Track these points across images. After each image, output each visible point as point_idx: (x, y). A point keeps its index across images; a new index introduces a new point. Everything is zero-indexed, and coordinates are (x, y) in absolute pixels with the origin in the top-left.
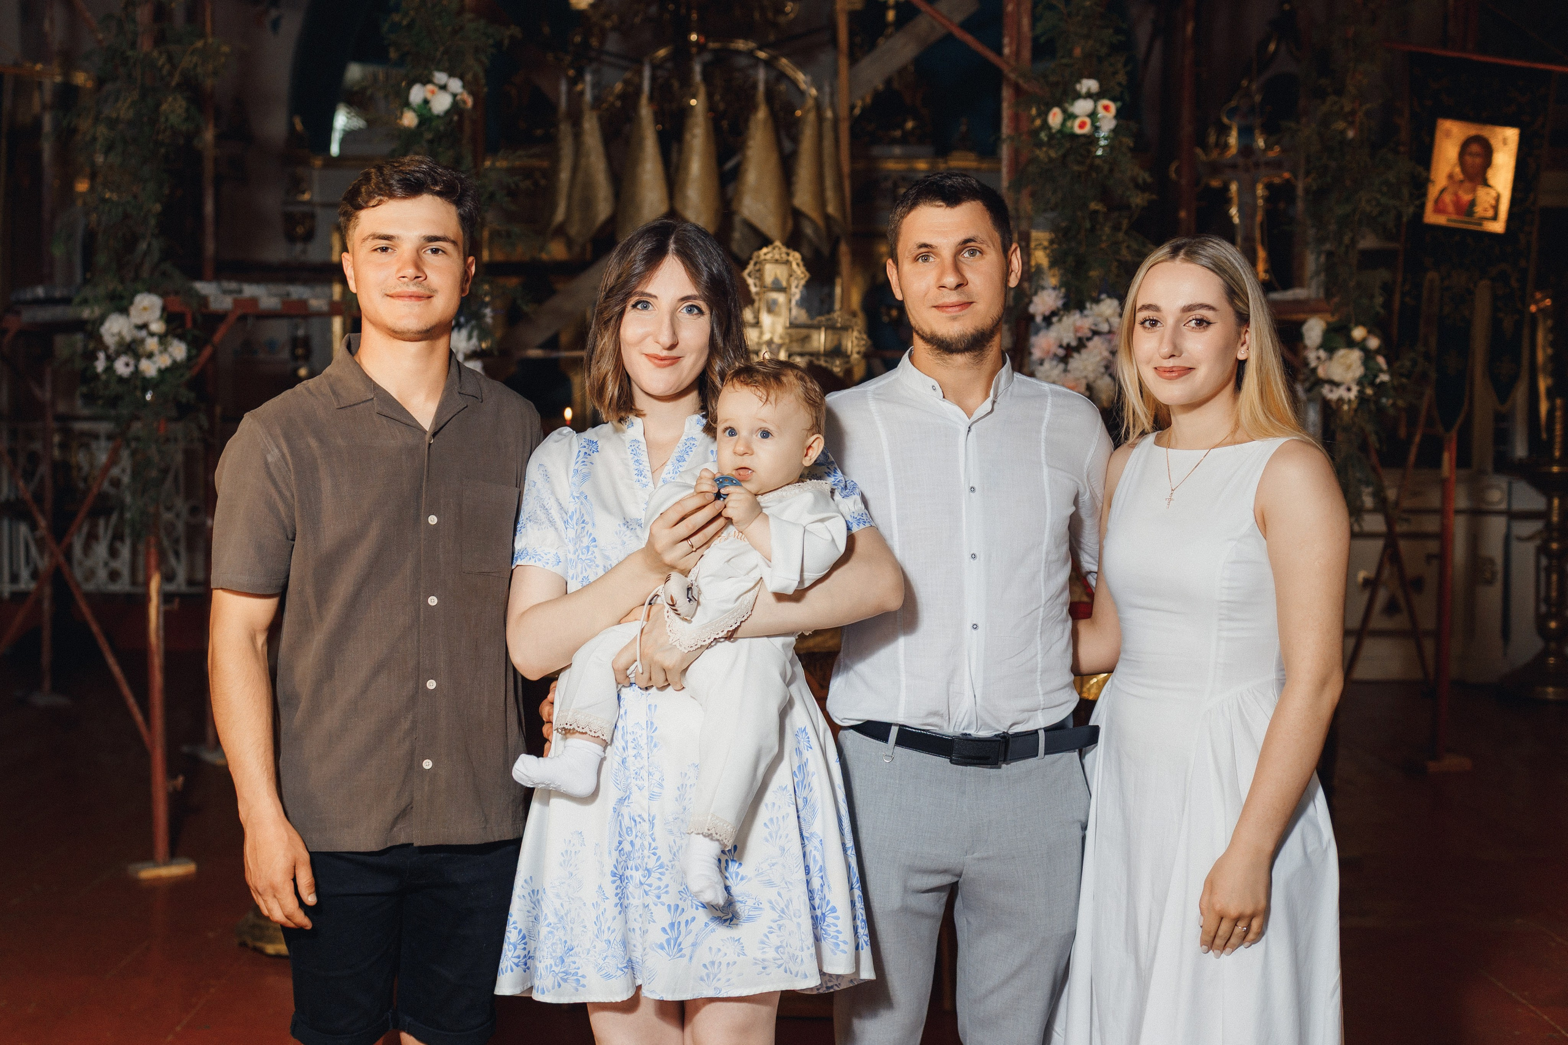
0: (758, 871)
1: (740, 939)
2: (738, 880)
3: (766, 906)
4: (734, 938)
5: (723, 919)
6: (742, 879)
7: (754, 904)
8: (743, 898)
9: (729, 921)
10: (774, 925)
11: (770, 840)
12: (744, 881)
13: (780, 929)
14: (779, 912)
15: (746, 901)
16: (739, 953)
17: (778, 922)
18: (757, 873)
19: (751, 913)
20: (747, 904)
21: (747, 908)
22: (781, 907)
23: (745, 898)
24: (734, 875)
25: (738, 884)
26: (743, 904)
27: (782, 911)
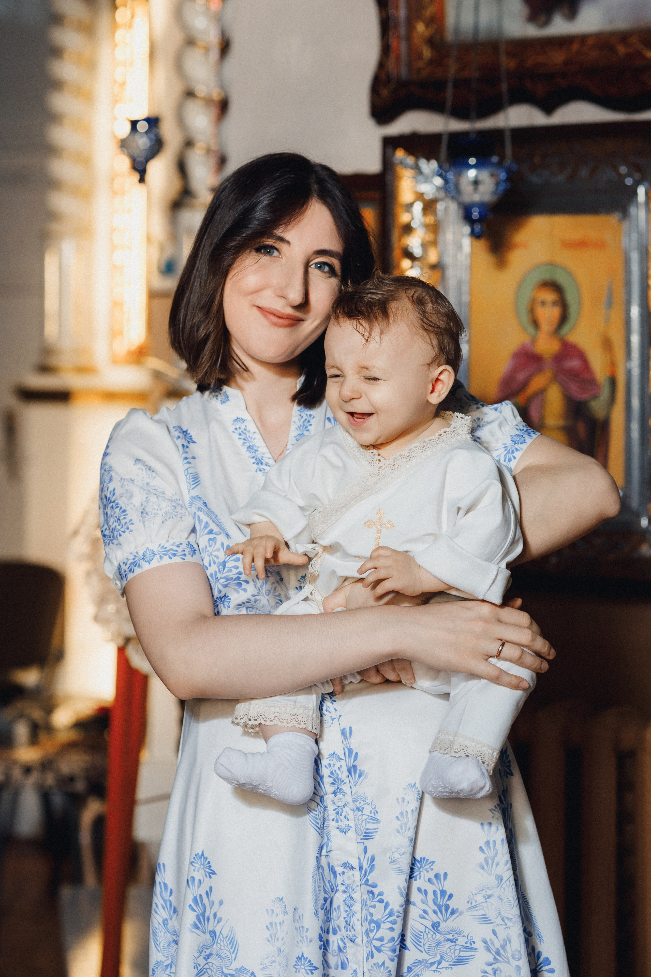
0: (471, 903)
2: (448, 915)
3: (479, 945)
5: (430, 961)
6: (453, 912)
7: (466, 943)
8: (453, 936)
9: (437, 964)
10: (489, 969)
11: (486, 867)
12: (454, 916)
13: (495, 973)
14: (494, 953)
15: (457, 940)
17: (493, 966)
18: (469, 905)
19: (462, 954)
20: (458, 943)
21: (457, 947)
22: (497, 947)
23: (456, 935)
24: (443, 908)
25: (447, 919)
26: (453, 944)
27: (498, 953)
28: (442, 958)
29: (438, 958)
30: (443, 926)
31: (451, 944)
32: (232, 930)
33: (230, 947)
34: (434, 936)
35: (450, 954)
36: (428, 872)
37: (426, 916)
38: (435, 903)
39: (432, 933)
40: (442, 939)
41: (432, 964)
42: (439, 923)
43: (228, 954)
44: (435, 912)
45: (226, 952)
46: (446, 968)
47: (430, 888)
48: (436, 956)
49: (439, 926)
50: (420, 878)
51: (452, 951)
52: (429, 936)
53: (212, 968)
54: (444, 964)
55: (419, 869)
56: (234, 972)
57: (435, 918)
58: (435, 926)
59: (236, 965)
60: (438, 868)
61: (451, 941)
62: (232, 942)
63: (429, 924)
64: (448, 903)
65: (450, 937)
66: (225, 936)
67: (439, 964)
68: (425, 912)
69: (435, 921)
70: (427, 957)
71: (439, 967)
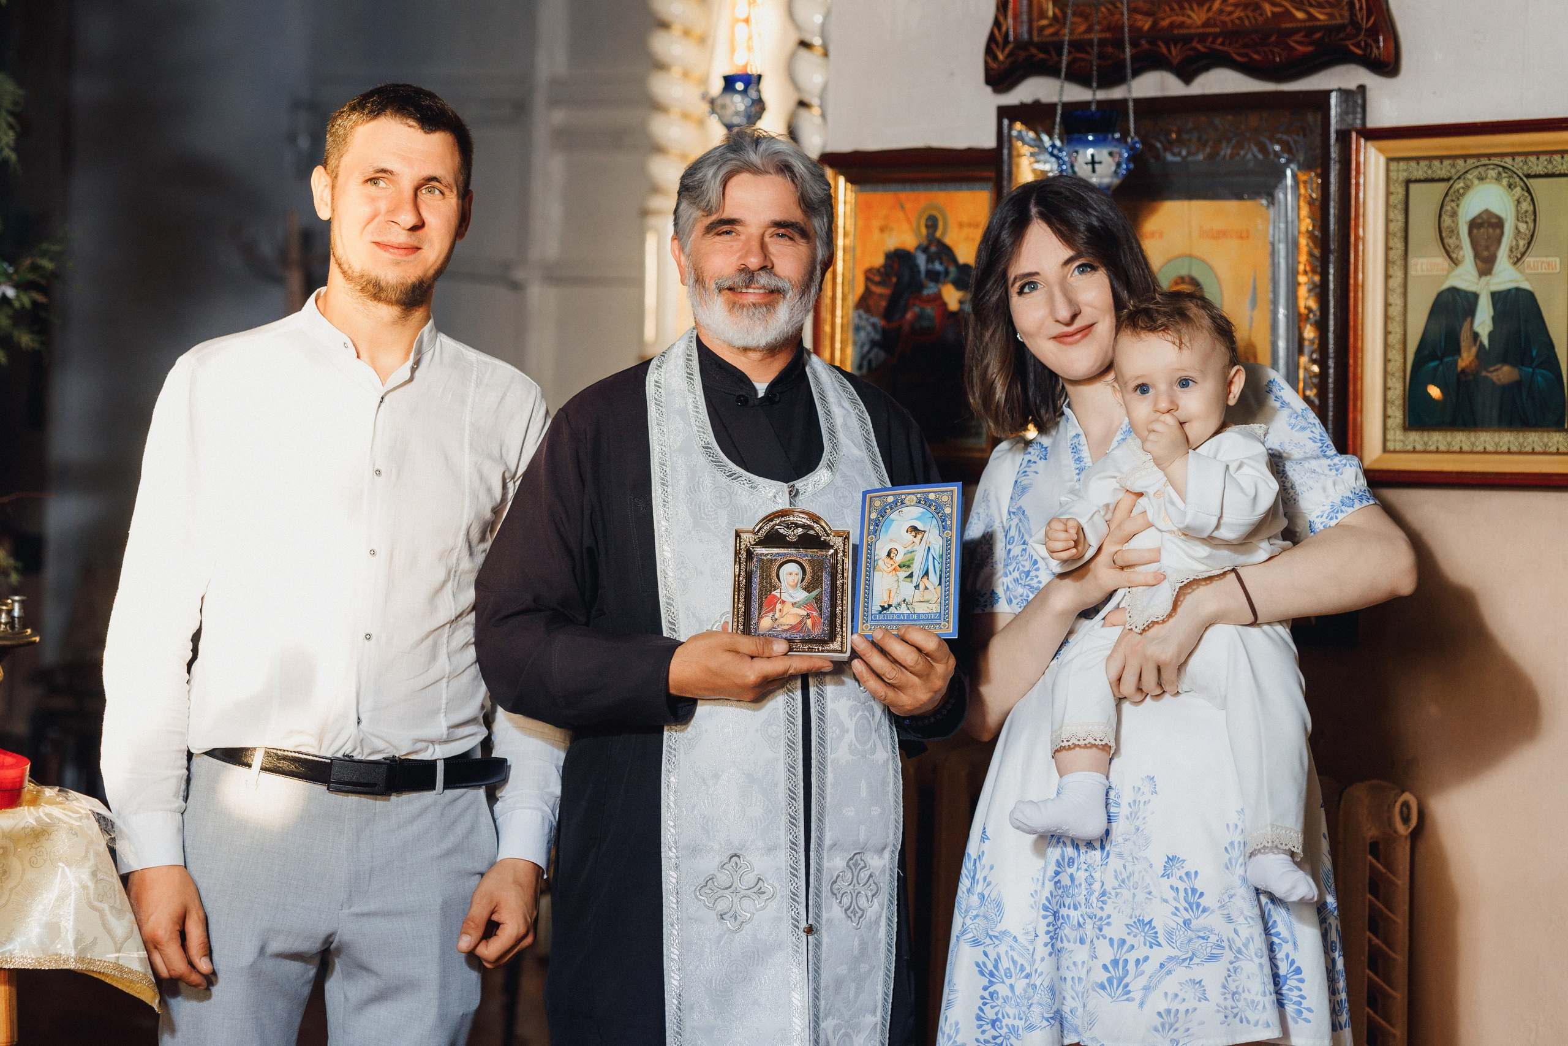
1: (1201, 981)
2: (1199, 914)
4: (1194, 980)
5: (1181, 958)
6: (1204, 910)
8: (1205, 933)
9: (1188, 960)
10: (1231, 968)
11: (1230, 868)
12: (1206, 914)
14: (1235, 952)
15: (1209, 937)
16: (1200, 998)
18: (1217, 905)
19: (1211, 951)
20: (1209, 940)
21: (1209, 945)
22: (1237, 945)
23: (1208, 933)
24: (1194, 905)
25: (1198, 917)
26: (1205, 941)
27: (1239, 951)
28: (1193, 954)
29: (1190, 954)
30: (1195, 923)
31: (1203, 941)
32: (999, 894)
33: (996, 910)
34: (1186, 932)
35: (1201, 951)
36: (1179, 869)
37: (1178, 913)
38: (1186, 901)
39: (1184, 930)
40: (1194, 936)
41: (1184, 960)
42: (1190, 920)
43: (994, 916)
44: (1186, 909)
45: (992, 914)
46: (1198, 964)
47: (1182, 886)
48: (1187, 952)
49: (1191, 923)
50: (1172, 876)
51: (1204, 948)
52: (1181, 932)
53: (978, 928)
54: (1195, 960)
55: (1171, 867)
56: (997, 934)
57: (1187, 916)
58: (1187, 923)
59: (1000, 927)
60: (1189, 867)
61: (1203, 938)
62: (999, 905)
63: (1181, 921)
64: (1198, 901)
65: (1201, 934)
66: (992, 899)
67: (1191, 959)
68: (1177, 909)
69: (1187, 918)
70: (1178, 953)
71: (1191, 963)
